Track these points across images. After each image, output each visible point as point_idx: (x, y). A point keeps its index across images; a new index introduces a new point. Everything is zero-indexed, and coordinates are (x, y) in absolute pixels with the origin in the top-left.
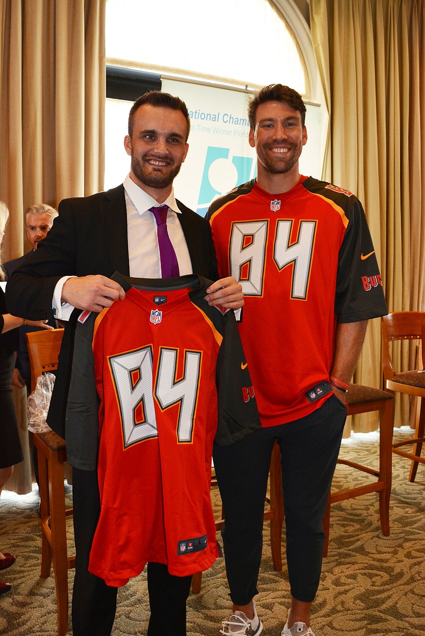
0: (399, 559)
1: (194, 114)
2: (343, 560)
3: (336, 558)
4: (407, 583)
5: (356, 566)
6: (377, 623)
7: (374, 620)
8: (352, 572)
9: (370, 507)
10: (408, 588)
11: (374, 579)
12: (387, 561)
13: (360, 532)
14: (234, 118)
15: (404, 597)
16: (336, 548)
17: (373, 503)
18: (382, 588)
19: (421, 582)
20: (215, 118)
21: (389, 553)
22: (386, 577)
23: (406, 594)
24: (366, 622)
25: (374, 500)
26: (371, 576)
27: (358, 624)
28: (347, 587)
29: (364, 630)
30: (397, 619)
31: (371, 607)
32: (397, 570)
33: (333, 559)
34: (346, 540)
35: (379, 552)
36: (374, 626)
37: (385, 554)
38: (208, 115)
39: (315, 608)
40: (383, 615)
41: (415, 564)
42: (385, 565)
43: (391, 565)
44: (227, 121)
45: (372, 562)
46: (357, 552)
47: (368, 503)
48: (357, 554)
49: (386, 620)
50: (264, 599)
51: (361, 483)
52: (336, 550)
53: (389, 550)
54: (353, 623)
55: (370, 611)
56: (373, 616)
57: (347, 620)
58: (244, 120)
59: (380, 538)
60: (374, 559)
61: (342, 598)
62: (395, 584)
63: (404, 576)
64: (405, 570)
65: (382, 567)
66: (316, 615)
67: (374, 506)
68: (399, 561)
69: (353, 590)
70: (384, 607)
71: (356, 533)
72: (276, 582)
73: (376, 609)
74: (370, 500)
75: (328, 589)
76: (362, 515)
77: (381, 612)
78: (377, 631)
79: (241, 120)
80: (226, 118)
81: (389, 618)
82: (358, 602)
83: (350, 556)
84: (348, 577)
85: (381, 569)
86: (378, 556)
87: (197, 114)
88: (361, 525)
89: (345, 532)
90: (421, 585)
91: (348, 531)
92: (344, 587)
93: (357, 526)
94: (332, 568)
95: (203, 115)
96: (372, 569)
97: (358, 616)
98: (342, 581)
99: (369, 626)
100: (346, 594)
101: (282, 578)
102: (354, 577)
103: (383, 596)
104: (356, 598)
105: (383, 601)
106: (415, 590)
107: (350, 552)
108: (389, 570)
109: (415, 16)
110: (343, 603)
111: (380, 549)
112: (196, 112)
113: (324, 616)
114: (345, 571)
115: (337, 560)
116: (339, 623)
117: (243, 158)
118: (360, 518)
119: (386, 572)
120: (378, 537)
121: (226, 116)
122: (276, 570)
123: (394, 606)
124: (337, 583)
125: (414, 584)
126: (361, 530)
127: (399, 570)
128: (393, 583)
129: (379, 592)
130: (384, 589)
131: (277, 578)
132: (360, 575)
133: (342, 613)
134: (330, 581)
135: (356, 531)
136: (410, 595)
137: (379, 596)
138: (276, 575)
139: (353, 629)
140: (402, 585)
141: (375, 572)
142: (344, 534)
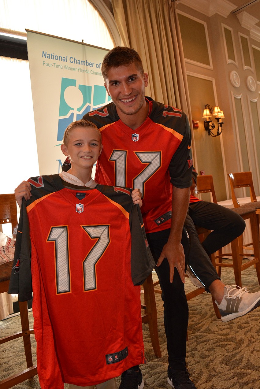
0: (235, 331)
1: (51, 56)
2: (200, 340)
3: (195, 339)
4: (249, 345)
5: (210, 342)
6: (244, 378)
7: (241, 376)
8: (209, 347)
9: (201, 303)
10: (251, 348)
11: (226, 348)
12: (228, 334)
13: (202, 320)
14: (77, 60)
15: (252, 355)
16: (191, 334)
17: (201, 301)
18: (234, 352)
19: (257, 342)
20: (65, 59)
21: (227, 328)
22: (234, 345)
23: (252, 353)
24: (236, 378)
25: (201, 299)
26: (223, 346)
27: (232, 382)
28: (211, 358)
29: (238, 384)
30: (256, 371)
31: (234, 367)
32: (238, 339)
33: (193, 341)
34: (196, 327)
35: (221, 330)
36: (243, 380)
37: (225, 330)
38: (60, 57)
39: (197, 378)
40: (245, 371)
41: (247, 332)
42: (228, 337)
43: (233, 336)
44: (73, 62)
45: (220, 337)
46: (206, 333)
47: (198, 301)
48: (207, 334)
49: (249, 374)
50: (158, 380)
51: (188, 291)
52: (192, 335)
53: (226, 327)
54: (228, 381)
55: (235, 370)
56: (239, 373)
57: (222, 381)
58: (83, 62)
59: (216, 321)
60: (220, 335)
61: (211, 365)
62: (241, 348)
63: (245, 341)
64: (243, 337)
65: (228, 339)
66: (200, 382)
67: (203, 302)
68: (236, 332)
69: (216, 359)
70: (242, 365)
71: (200, 321)
72: (161, 366)
73: (238, 368)
74: (199, 299)
75: (199, 362)
76: (199, 309)
77: (242, 369)
78: (247, 383)
79: (81, 61)
80: (72, 60)
81: (250, 371)
82: (224, 366)
83: (203, 336)
84: (209, 350)
85: (227, 340)
86: (221, 332)
87: (53, 56)
88: (201, 315)
89: (192, 322)
90: (258, 344)
91: (194, 321)
92: (209, 358)
93: (199, 317)
94: (195, 347)
95: (56, 57)
96: (222, 342)
97: (229, 376)
98: (206, 354)
99: (240, 381)
100: (213, 362)
101: (163, 362)
102: (212, 349)
103: (237, 357)
104: (221, 363)
105: (240, 361)
106: (256, 348)
107: (202, 334)
108: (233, 340)
109: (171, 13)
110: (214, 369)
111: (220, 327)
112: (52, 55)
113: (206, 382)
114: (205, 347)
115: (195, 341)
116: (219, 384)
117: (85, 86)
118: (198, 311)
119: (231, 341)
120: (215, 320)
121: (71, 58)
122: (158, 358)
123: (249, 362)
124: (203, 356)
125: (254, 344)
126: (202, 318)
127: (239, 338)
128: (239, 347)
129: (235, 355)
130: (236, 353)
131: (160, 363)
132: (216, 348)
133: (217, 377)
134: (198, 356)
135: (199, 320)
136: (255, 353)
137: (235, 358)
138: (159, 361)
139: (231, 386)
140: (246, 347)
141: (224, 343)
142: (193, 323)
